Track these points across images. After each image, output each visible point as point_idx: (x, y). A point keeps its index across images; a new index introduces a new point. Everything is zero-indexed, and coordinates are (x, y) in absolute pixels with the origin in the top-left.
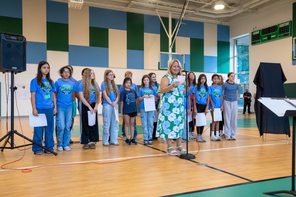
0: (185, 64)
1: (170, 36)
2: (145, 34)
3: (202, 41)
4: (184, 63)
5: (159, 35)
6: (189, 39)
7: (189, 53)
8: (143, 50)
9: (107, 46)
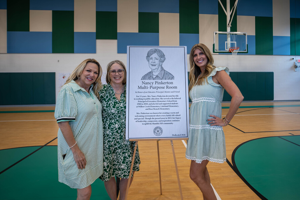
0: (247, 45)
1: (228, 13)
2: (201, 16)
3: (271, 19)
4: (246, 43)
5: (217, 15)
6: (254, 17)
7: (254, 34)
8: (198, 33)
9: (157, 31)
